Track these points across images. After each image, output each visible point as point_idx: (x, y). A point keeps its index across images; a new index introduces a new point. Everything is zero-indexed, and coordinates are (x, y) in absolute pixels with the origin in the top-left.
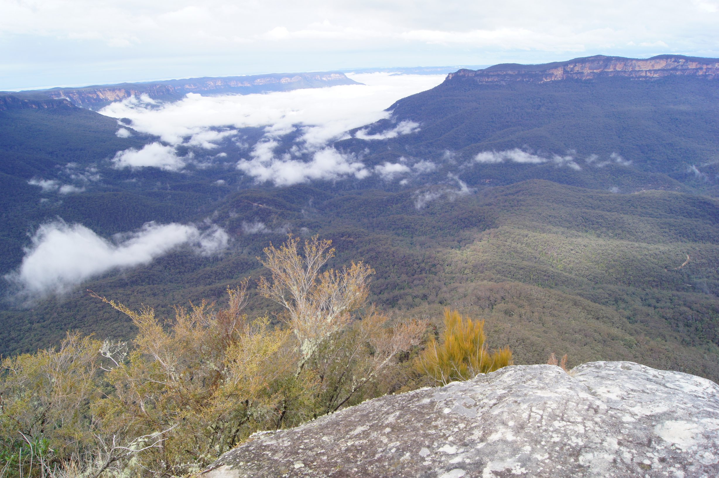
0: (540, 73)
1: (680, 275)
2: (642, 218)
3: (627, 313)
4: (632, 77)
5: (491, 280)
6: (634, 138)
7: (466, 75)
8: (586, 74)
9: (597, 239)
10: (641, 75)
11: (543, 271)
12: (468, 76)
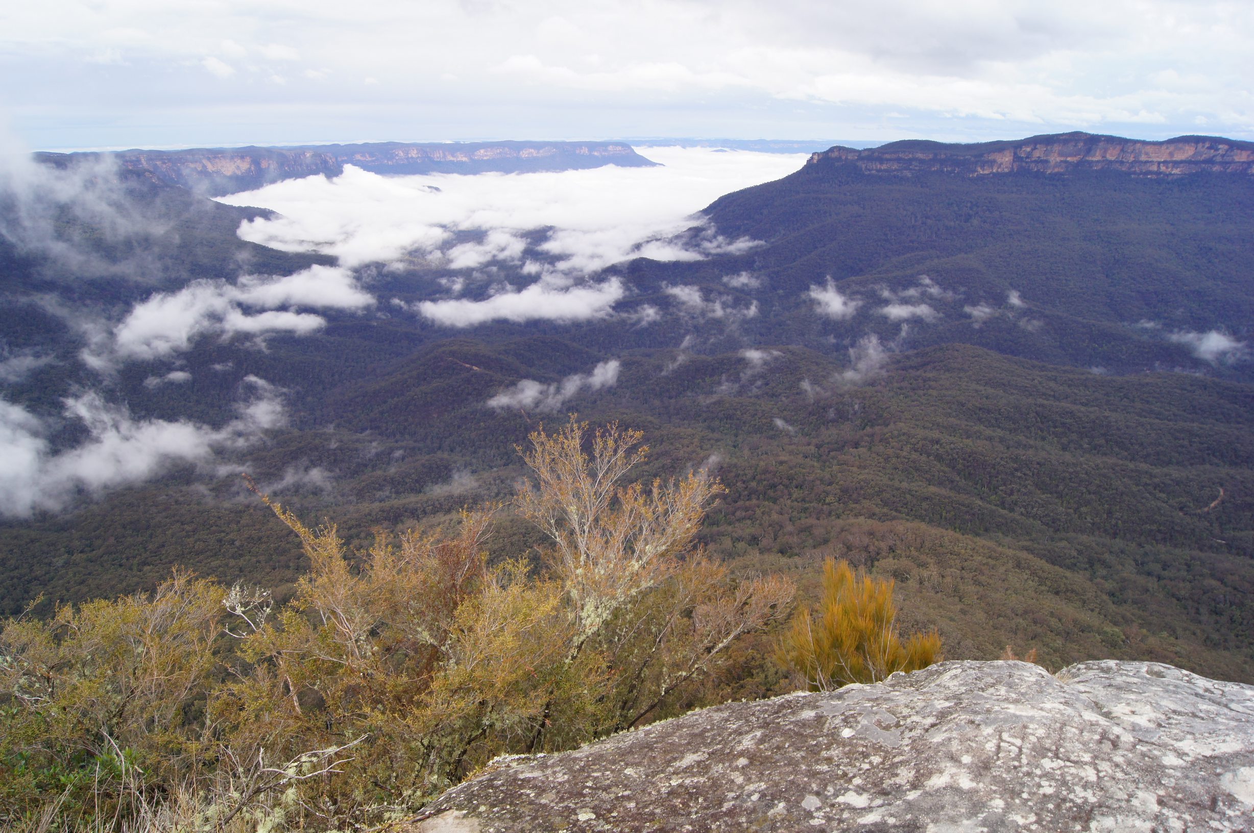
0: (973, 159)
1: (1206, 523)
2: (1143, 420)
3: (1109, 585)
4: (1134, 173)
5: (872, 516)
6: (1134, 279)
7: (844, 158)
8: (1052, 164)
9: (1061, 453)
10: (1151, 169)
11: (963, 505)
12: (846, 158)
